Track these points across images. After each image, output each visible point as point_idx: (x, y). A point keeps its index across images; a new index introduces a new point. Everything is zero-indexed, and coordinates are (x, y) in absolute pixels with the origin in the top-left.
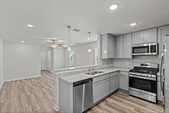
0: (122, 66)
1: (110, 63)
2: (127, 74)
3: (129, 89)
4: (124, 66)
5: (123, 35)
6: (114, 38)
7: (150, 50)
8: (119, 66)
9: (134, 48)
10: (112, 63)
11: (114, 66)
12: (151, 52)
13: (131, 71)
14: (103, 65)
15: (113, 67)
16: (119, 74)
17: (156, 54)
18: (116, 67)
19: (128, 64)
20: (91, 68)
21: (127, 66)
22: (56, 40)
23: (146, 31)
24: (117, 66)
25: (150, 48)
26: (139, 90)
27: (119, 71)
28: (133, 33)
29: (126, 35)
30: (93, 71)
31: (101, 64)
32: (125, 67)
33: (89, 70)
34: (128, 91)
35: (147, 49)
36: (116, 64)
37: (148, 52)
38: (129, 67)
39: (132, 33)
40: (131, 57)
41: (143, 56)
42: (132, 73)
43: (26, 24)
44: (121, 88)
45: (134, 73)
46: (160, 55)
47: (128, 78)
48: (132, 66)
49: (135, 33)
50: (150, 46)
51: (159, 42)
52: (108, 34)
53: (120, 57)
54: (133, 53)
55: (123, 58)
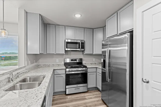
0: (51, 64)
1: (34, 61)
2: (63, 72)
3: (66, 89)
4: (54, 64)
7: (80, 46)
8: (46, 64)
9: (67, 43)
10: (36, 62)
12: (81, 48)
15: (38, 66)
19: (57, 60)
23: (77, 28)
24: (43, 64)
25: (81, 44)
26: (76, 86)
28: (66, 27)
34: (65, 91)
37: (79, 48)
38: (59, 64)
44: (56, 90)
46: (85, 51)
47: (64, 76)
48: (62, 63)
49: (68, 27)
50: (80, 43)
51: (85, 40)
52: (40, 15)
53: (51, 52)
54: (67, 48)
55: (55, 54)
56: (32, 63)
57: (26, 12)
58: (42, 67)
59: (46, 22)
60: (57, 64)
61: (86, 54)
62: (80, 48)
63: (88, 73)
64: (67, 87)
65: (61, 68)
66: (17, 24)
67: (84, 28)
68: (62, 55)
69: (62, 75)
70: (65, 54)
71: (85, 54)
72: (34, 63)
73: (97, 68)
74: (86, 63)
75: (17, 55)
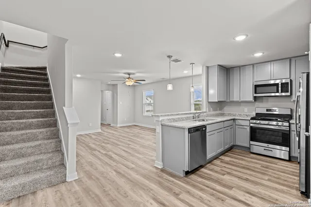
0: (237, 114)
1: (218, 108)
2: (247, 123)
3: (250, 145)
5: (239, 67)
6: (227, 71)
7: (280, 89)
9: (256, 86)
10: (221, 109)
12: (281, 92)
13: (253, 119)
14: (209, 111)
15: (222, 115)
16: (235, 123)
17: (289, 94)
19: (246, 110)
20: (197, 115)
21: (246, 112)
22: (134, 74)
23: (274, 62)
24: (228, 113)
25: (280, 86)
26: (266, 145)
27: (234, 120)
28: (255, 65)
29: (244, 67)
32: (242, 114)
33: (194, 118)
34: (249, 148)
35: (275, 87)
36: (227, 110)
37: (278, 92)
38: (248, 114)
39: (253, 65)
40: (251, 99)
41: (269, 98)
42: (254, 121)
43: (114, 54)
44: (238, 143)
45: (259, 121)
46: (293, 96)
47: (248, 129)
50: (280, 84)
51: (293, 78)
52: (218, 65)
53: (235, 100)
54: (256, 93)
55: (240, 101)
56: (214, 110)
57: (208, 67)
58: (226, 116)
60: (245, 114)
63: (292, 132)
64: (252, 143)
65: (243, 119)
68: (250, 102)
69: (246, 127)
70: (253, 101)
71: (292, 101)
72: (217, 110)
75: (201, 103)
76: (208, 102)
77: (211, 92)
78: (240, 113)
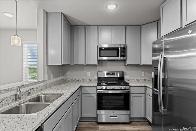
0: (80, 78)
1: (60, 74)
3: (97, 114)
6: (70, 28)
8: (75, 78)
9: (100, 49)
10: (63, 75)
11: (66, 80)
14: (49, 78)
16: (80, 91)
18: (70, 80)
19: (89, 74)
21: (89, 77)
24: (71, 78)
28: (99, 27)
29: (89, 27)
30: (30, 97)
31: (46, 76)
32: (85, 78)
33: (17, 98)
34: (97, 118)
36: (70, 74)
37: (118, 56)
38: (90, 78)
39: (97, 26)
40: (96, 63)
42: (101, 87)
44: (85, 115)
46: (128, 60)
47: (95, 96)
48: (94, 77)
49: (101, 27)
50: (120, 49)
51: (127, 44)
52: (62, 14)
53: (80, 63)
54: (100, 56)
55: (85, 65)
57: (47, 13)
59: (73, 24)
60: (88, 78)
61: (129, 65)
62: (120, 56)
63: (131, 94)
64: (99, 112)
65: (90, 85)
66: (36, 30)
67: (126, 26)
68: (94, 66)
69: (92, 95)
70: (97, 65)
71: (126, 65)
72: (59, 76)
73: (146, 87)
74: (130, 78)
75: (36, 67)
76: (48, 65)
77: (51, 52)
78: (83, 78)
